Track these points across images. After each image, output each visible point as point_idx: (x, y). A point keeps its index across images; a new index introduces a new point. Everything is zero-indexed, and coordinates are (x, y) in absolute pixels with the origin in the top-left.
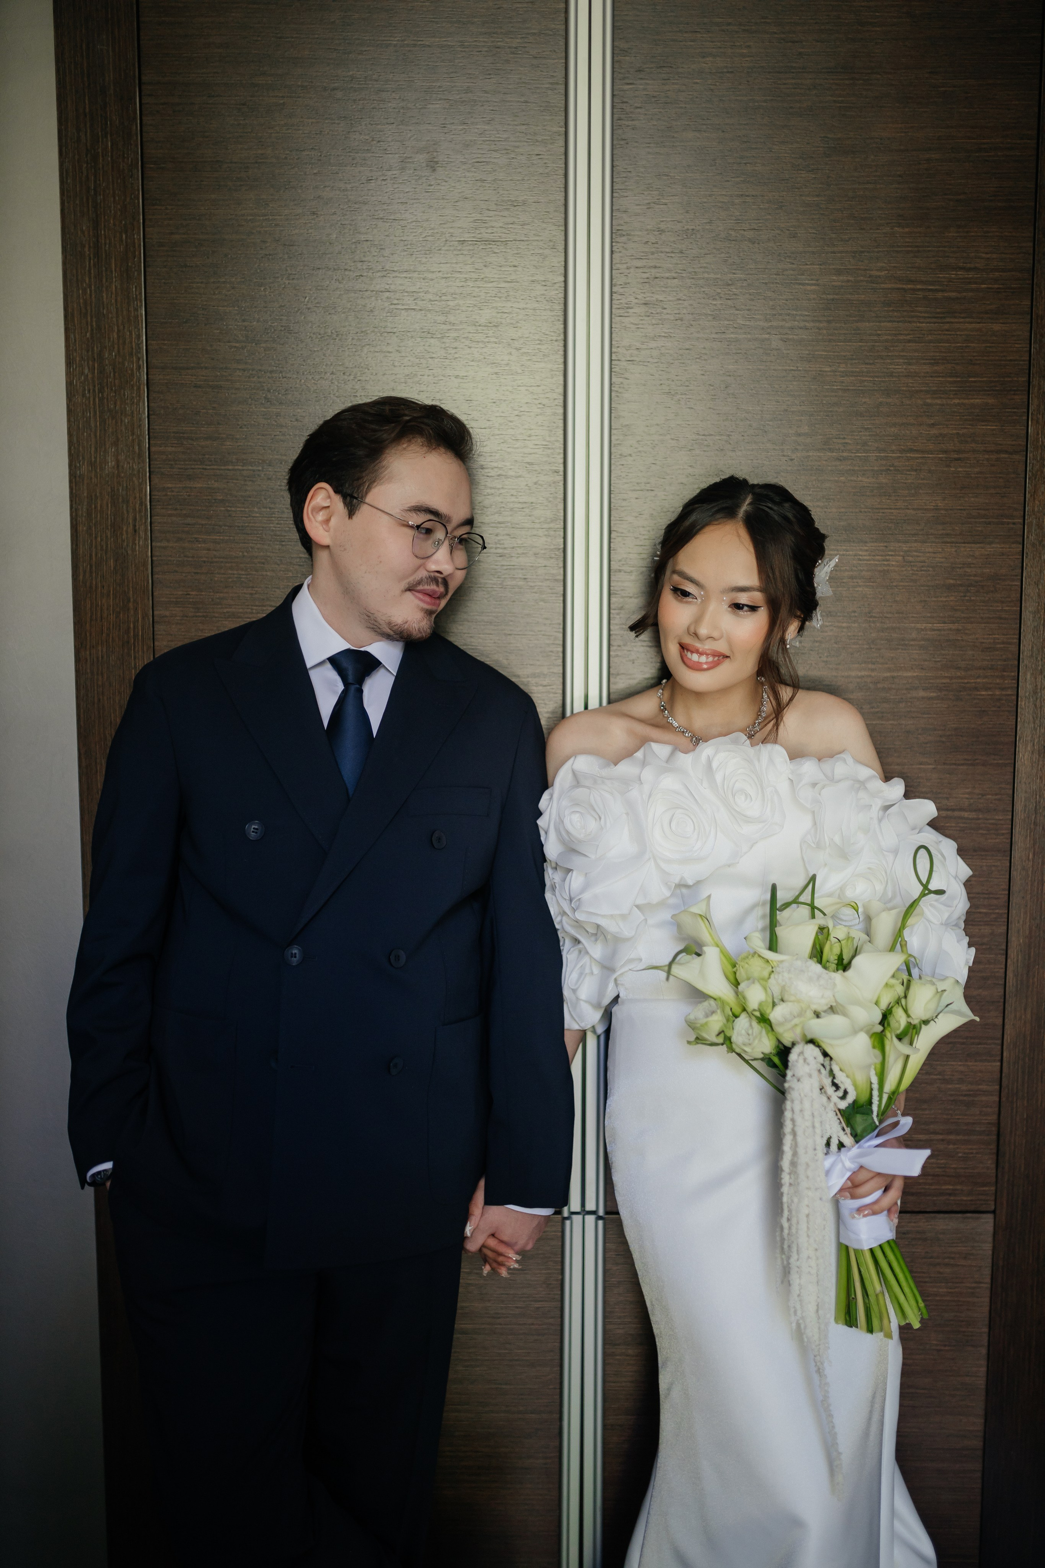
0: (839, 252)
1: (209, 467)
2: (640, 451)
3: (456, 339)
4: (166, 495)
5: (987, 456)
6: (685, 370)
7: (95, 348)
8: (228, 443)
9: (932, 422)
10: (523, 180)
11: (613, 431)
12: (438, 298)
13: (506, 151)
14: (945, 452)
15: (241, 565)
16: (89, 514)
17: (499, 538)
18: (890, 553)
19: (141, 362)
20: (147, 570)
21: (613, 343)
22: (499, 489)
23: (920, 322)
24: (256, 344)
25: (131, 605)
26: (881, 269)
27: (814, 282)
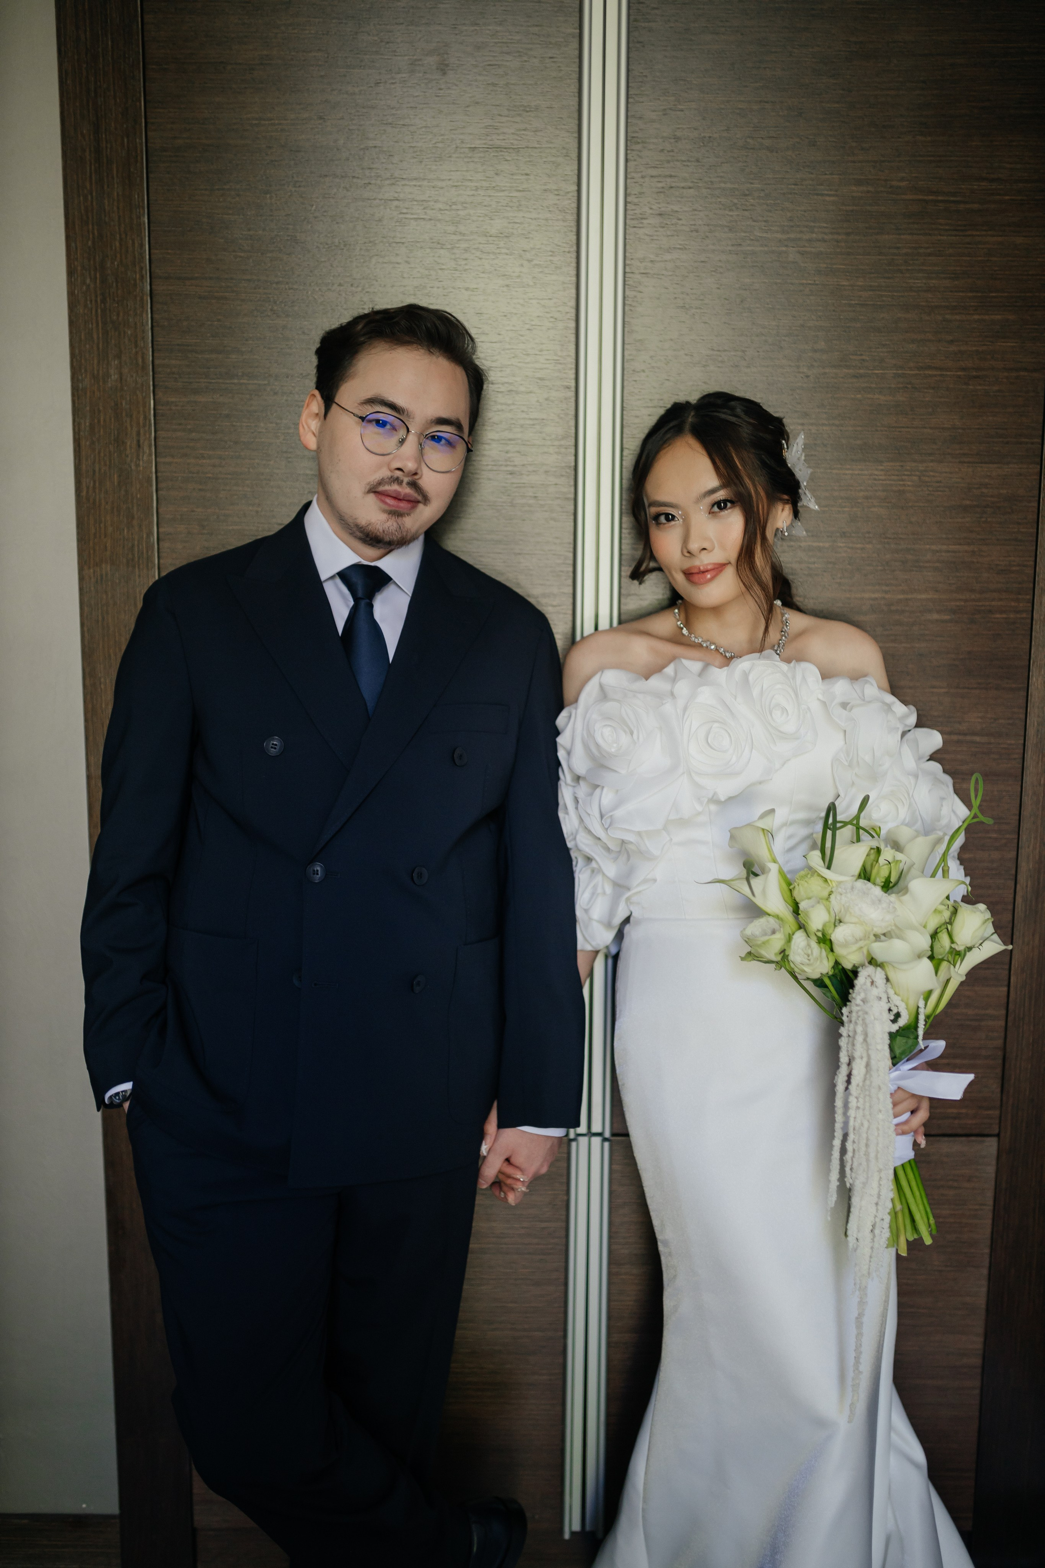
0: (860, 162)
1: (213, 381)
2: (653, 367)
3: (466, 250)
4: (171, 409)
5: (1006, 374)
6: (700, 284)
7: (97, 257)
8: (234, 356)
9: (951, 338)
10: (536, 84)
11: (626, 346)
12: (448, 207)
13: (517, 54)
14: (964, 369)
15: (248, 482)
16: (92, 427)
17: (509, 455)
18: (906, 473)
19: (144, 272)
20: (151, 486)
21: (627, 254)
22: (508, 405)
23: (940, 235)
24: (262, 254)
25: (135, 522)
26: (902, 179)
27: (832, 193)
